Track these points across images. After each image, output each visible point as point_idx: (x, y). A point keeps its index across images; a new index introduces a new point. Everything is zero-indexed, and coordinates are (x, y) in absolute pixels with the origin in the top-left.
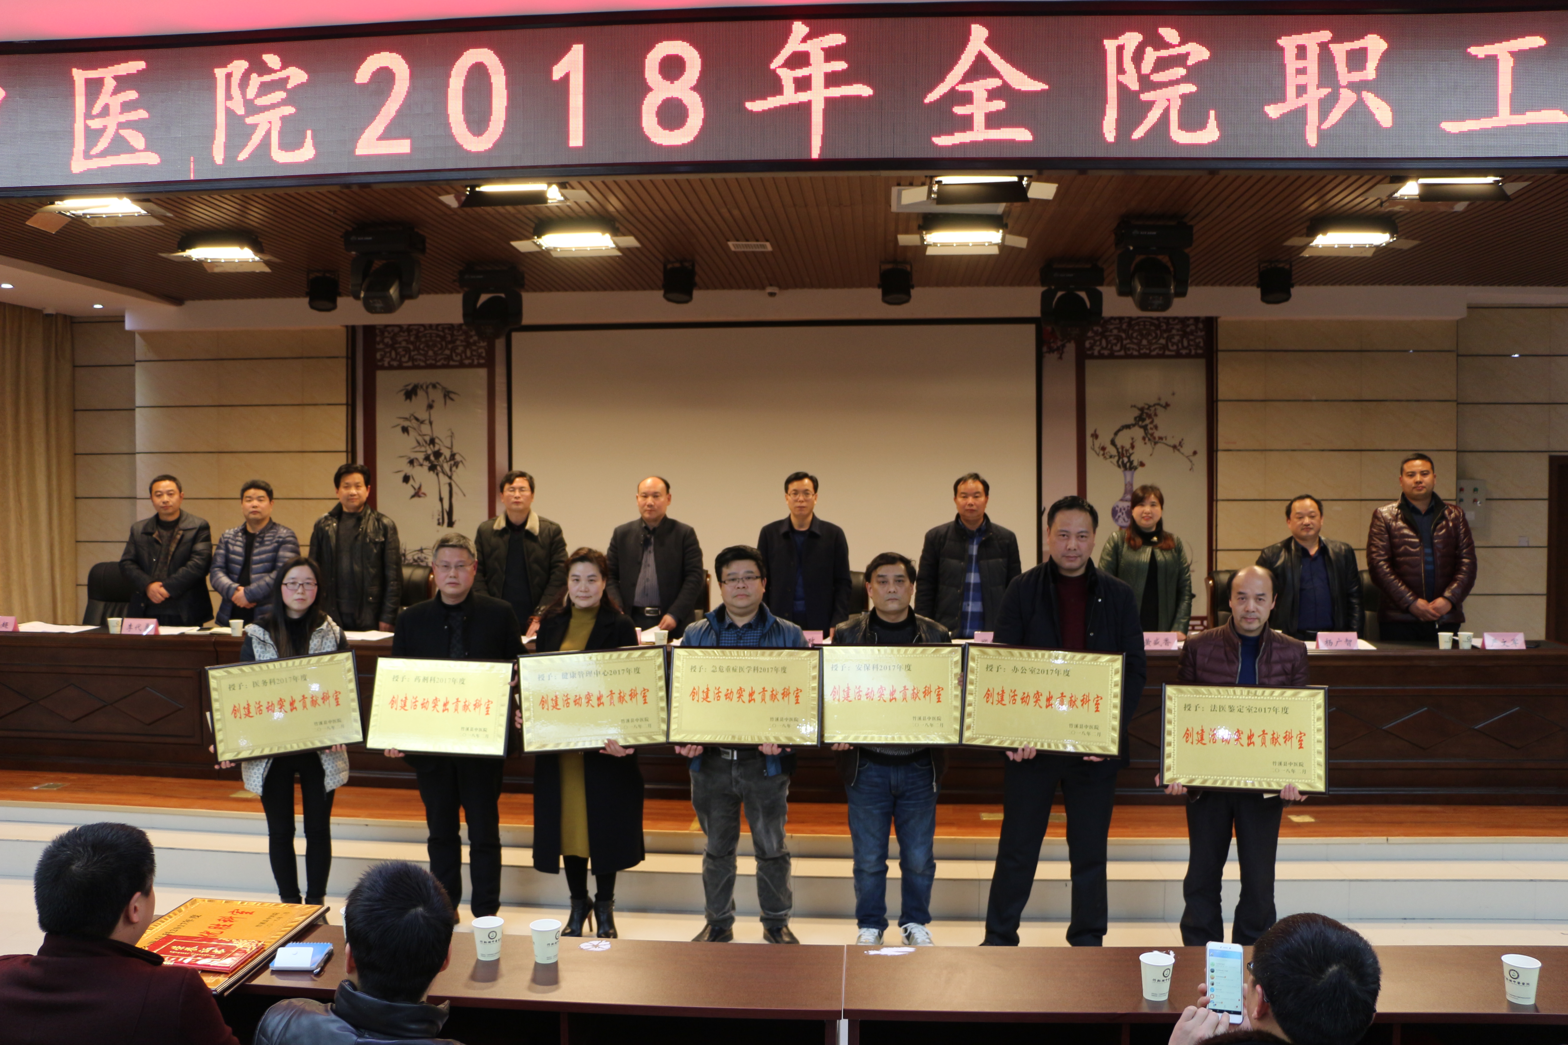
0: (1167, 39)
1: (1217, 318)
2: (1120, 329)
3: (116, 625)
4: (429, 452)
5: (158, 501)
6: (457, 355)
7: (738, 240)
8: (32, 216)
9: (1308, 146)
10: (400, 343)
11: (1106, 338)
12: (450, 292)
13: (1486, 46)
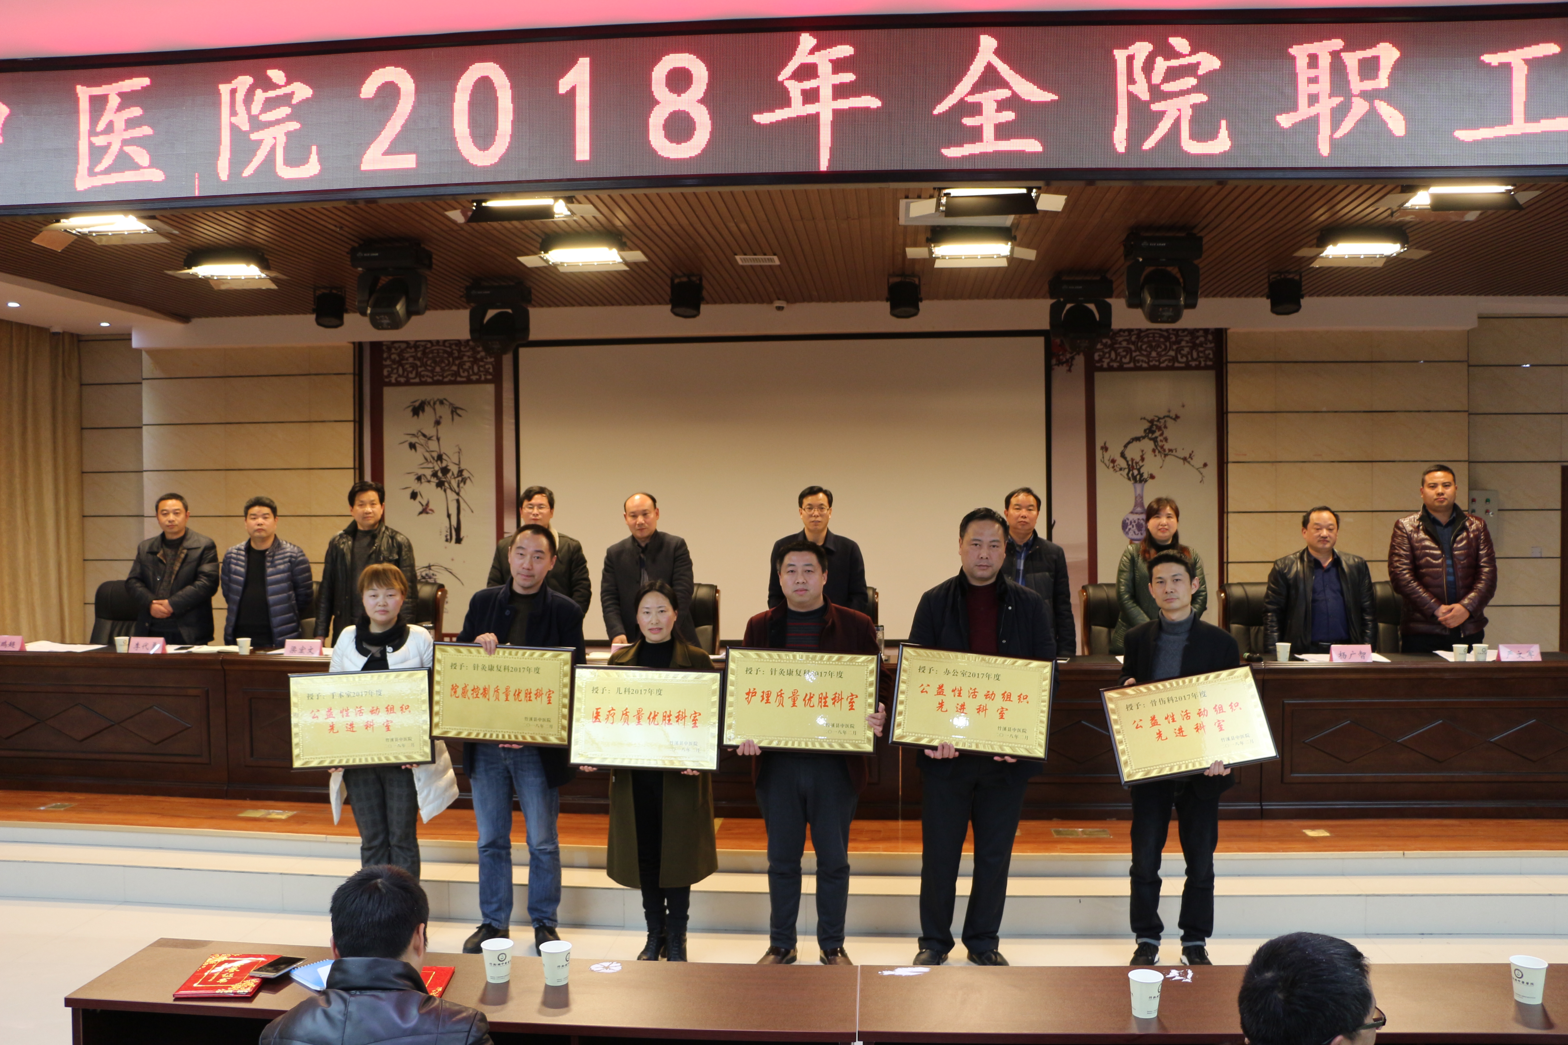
0: (1177, 49)
1: (1226, 330)
2: (1129, 341)
3: (123, 644)
4: (437, 468)
5: (164, 519)
6: (464, 370)
7: (745, 254)
8: (38, 234)
9: (1321, 155)
10: (407, 359)
11: (1115, 350)
12: (458, 308)
13: (1499, 54)
